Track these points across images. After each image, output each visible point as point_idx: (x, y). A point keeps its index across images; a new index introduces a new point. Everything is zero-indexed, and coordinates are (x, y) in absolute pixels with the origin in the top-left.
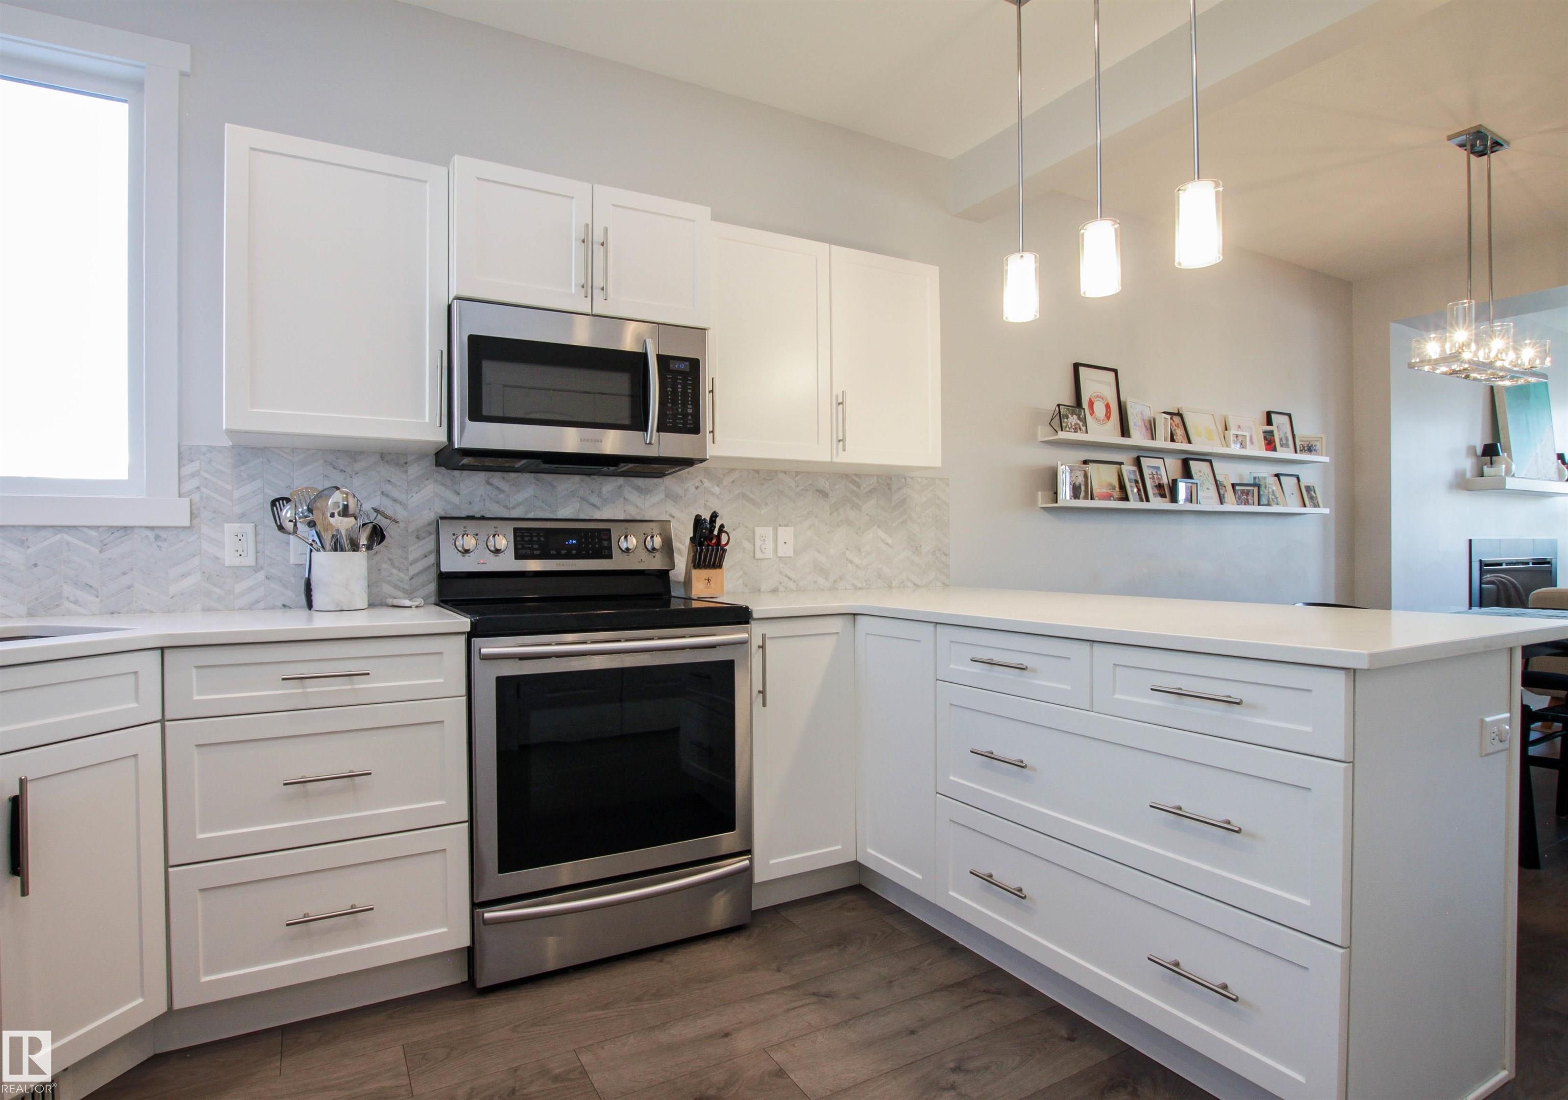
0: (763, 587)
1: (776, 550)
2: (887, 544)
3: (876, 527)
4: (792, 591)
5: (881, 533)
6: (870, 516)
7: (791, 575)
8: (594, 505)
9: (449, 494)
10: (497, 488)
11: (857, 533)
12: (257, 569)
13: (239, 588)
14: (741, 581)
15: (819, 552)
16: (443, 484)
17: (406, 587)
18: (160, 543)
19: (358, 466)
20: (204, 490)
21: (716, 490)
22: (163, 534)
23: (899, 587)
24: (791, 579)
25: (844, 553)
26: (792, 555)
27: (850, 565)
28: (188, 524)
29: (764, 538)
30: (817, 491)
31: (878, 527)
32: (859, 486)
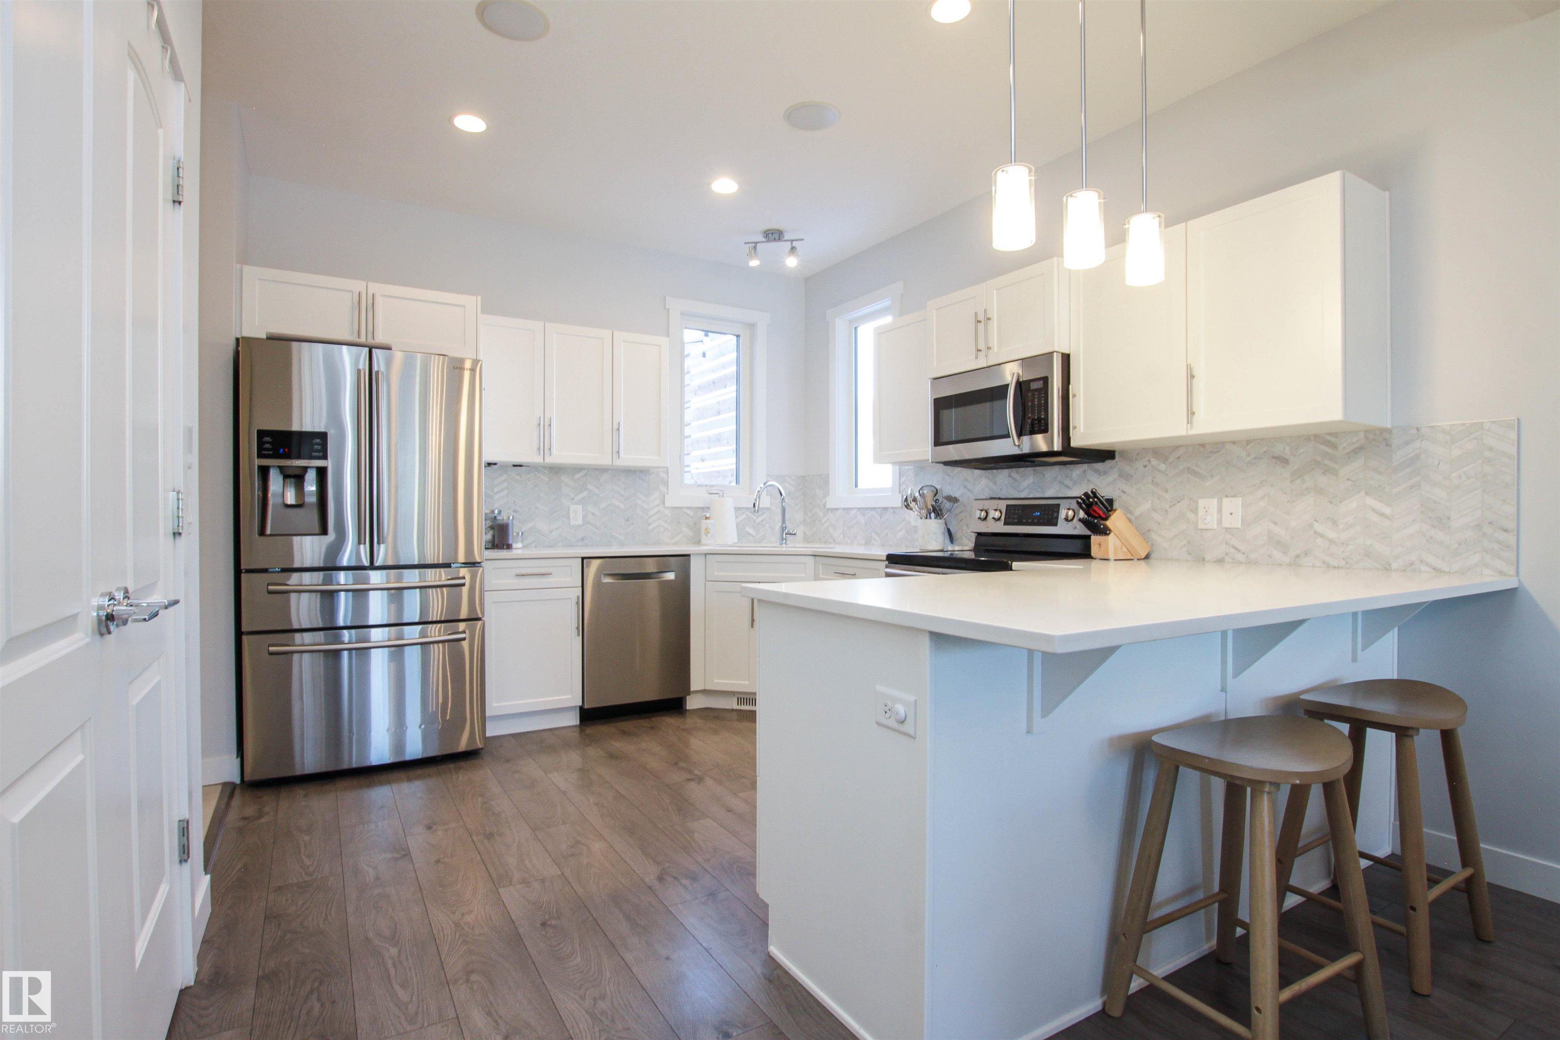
0: (1208, 557)
1: (1220, 521)
2: (1382, 514)
3: (1362, 493)
4: (1241, 563)
5: (1370, 501)
6: (1355, 481)
7: (1241, 548)
8: (1068, 487)
11: (1331, 502)
14: (1185, 549)
15: (1275, 523)
17: (968, 540)
21: (1163, 467)
22: (895, 510)
23: (1405, 570)
24: (1239, 551)
25: (1311, 526)
26: (1239, 526)
27: (1319, 541)
28: (900, 506)
29: (1206, 509)
30: (1273, 457)
31: (1367, 494)
32: (1334, 447)
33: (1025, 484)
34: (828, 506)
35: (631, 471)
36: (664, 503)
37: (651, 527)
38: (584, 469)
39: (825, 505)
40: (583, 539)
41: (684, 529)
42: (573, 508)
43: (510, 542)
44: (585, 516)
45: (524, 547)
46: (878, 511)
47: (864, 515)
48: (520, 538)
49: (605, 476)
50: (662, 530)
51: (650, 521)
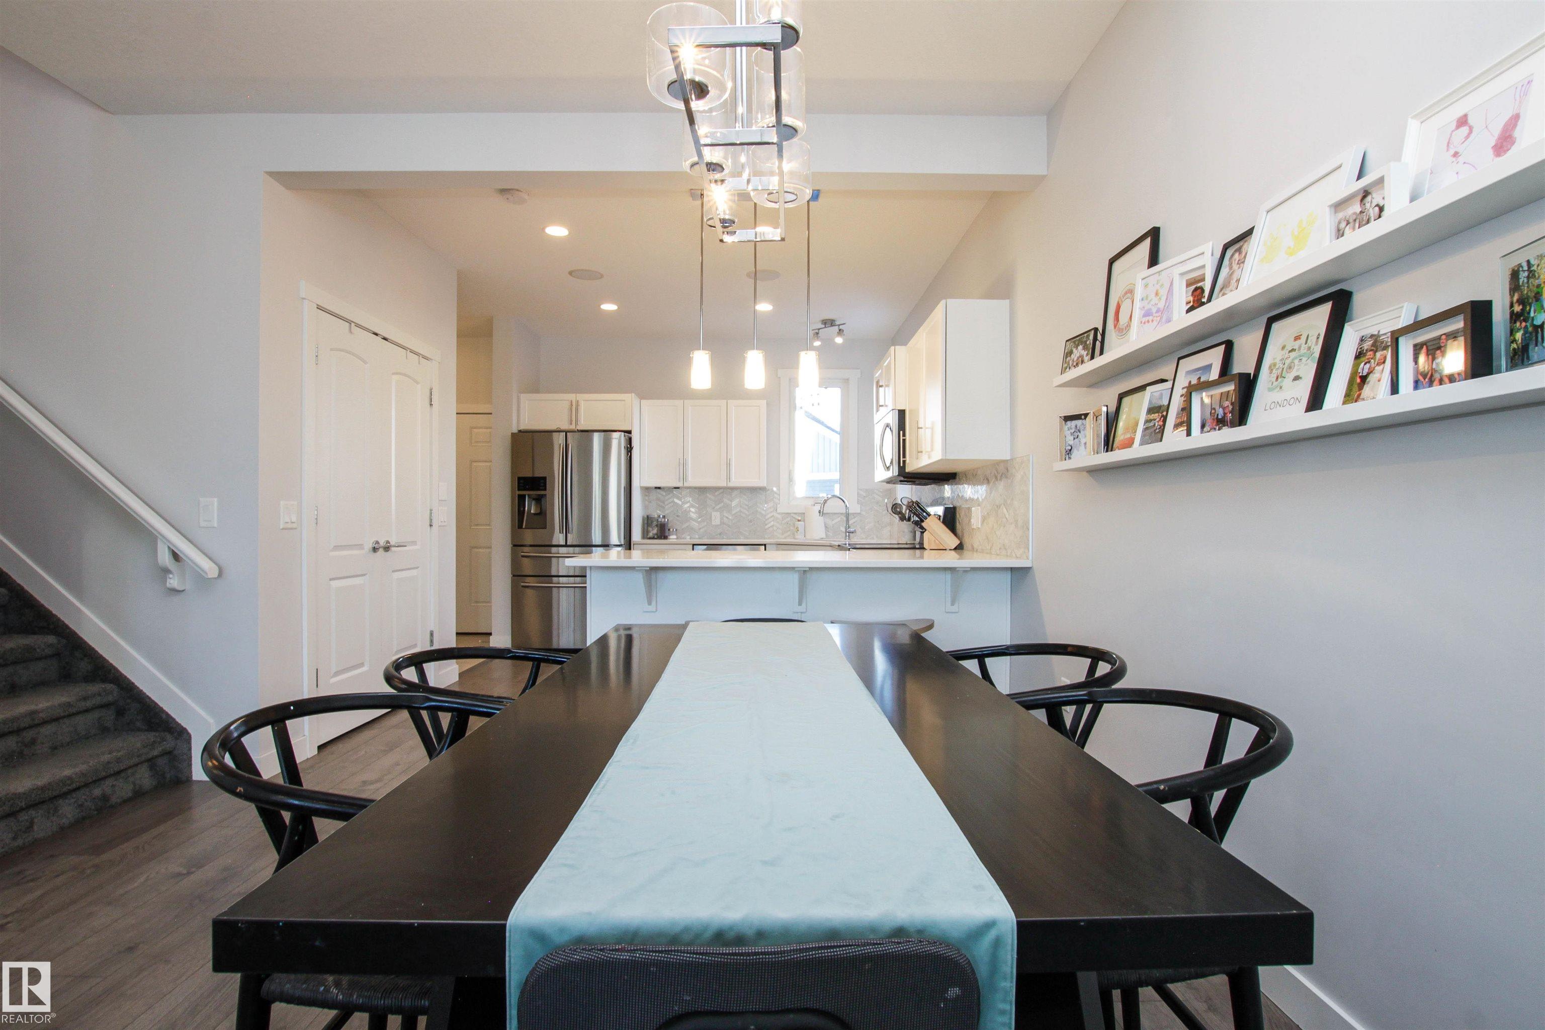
1: (977, 523)
2: (1006, 518)
5: (1004, 509)
25: (994, 526)
26: (980, 526)
27: (995, 536)
29: (974, 514)
30: (987, 479)
31: (1003, 504)
35: (751, 489)
36: (776, 510)
37: (767, 527)
40: (720, 534)
41: (791, 528)
42: (714, 514)
43: (667, 534)
44: (721, 519)
45: (677, 538)
48: (675, 532)
49: (735, 493)
50: (775, 528)
51: (766, 522)
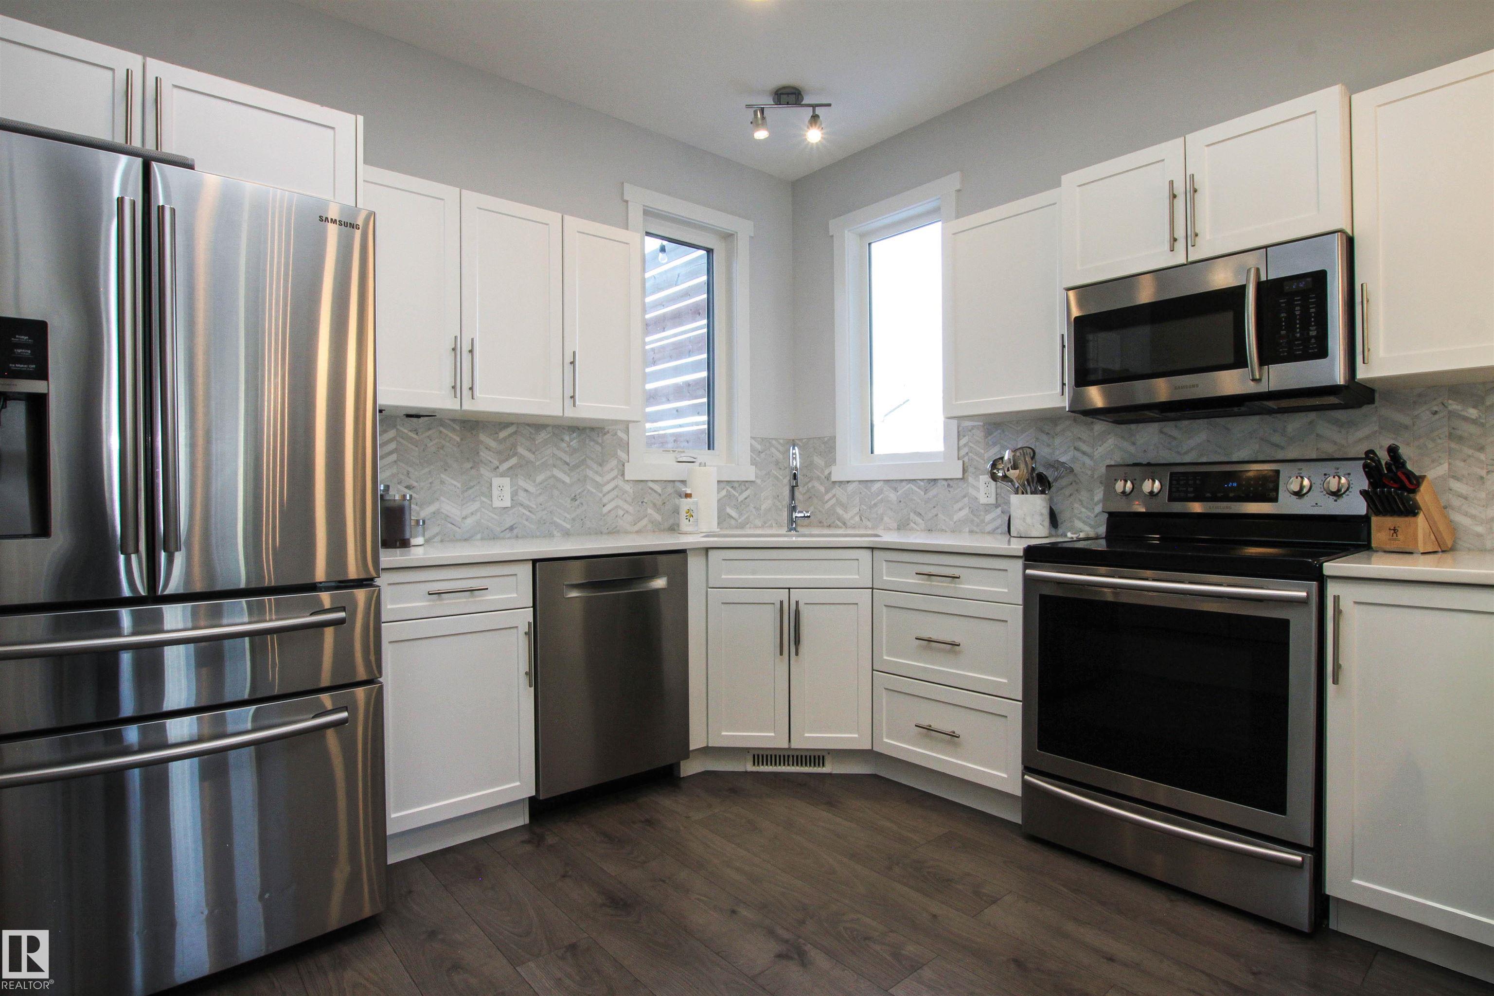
9: (1126, 445)
10: (1170, 436)
12: (997, 506)
13: (988, 517)
16: (1122, 437)
17: (1092, 523)
18: (950, 489)
19: (1059, 428)
20: (970, 454)
22: (951, 483)
28: (961, 476)
33: (1192, 443)
34: (833, 479)
35: (579, 429)
36: (623, 475)
37: (605, 510)
38: (512, 424)
39: (828, 477)
40: (511, 528)
41: (650, 511)
42: (496, 481)
43: (407, 536)
44: (514, 494)
45: (425, 543)
46: (922, 483)
47: (896, 490)
48: (421, 529)
49: (543, 435)
50: (621, 513)
51: (605, 500)
